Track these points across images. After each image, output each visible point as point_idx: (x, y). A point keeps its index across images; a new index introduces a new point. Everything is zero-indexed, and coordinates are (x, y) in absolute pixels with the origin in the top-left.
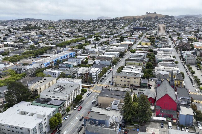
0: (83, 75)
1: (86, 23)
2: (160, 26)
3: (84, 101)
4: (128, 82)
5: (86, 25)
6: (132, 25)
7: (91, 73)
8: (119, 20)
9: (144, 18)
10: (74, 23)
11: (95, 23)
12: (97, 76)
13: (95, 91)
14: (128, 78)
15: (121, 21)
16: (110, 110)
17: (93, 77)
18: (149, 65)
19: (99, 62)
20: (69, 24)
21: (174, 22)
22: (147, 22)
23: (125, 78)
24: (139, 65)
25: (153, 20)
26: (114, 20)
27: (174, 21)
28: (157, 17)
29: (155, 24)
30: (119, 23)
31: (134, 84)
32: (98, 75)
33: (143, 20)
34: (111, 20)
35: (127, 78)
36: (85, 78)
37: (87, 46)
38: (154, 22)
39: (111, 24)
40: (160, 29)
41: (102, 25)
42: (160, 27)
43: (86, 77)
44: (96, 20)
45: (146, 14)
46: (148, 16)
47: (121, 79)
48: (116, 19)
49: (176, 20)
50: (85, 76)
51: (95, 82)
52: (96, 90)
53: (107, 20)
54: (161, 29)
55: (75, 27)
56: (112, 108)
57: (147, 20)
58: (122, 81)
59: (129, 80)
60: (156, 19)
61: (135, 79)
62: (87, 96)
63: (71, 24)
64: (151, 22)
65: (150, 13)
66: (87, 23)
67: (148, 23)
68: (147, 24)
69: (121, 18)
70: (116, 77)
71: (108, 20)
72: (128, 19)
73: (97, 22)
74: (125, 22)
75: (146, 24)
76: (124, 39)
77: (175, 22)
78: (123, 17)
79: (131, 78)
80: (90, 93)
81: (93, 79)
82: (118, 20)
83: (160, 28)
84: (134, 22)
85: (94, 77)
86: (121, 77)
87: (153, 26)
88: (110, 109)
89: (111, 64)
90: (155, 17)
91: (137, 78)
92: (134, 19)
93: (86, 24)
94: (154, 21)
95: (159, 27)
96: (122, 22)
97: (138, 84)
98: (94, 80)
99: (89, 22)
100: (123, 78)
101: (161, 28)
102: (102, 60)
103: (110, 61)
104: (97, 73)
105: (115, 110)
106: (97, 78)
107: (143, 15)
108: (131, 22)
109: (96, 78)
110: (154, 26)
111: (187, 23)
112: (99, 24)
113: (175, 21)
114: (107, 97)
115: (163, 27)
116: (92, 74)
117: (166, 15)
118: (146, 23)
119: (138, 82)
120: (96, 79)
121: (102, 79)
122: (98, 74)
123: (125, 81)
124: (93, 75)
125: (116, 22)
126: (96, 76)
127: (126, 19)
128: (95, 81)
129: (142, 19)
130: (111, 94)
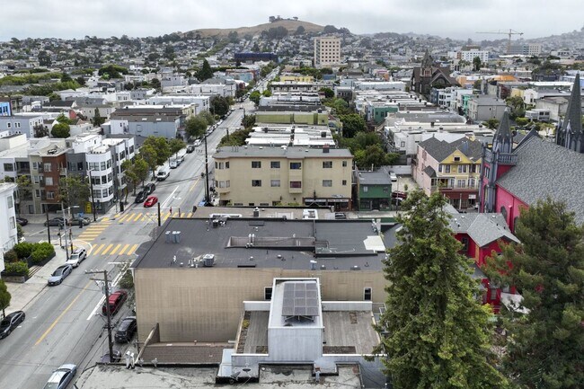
0: (33, 171)
1: (70, 47)
2: (324, 41)
3: (20, 317)
4: (296, 185)
5: (72, 53)
6: (227, 51)
7: (83, 155)
8: (185, 40)
9: (264, 33)
10: (26, 47)
11: (103, 48)
12: (116, 171)
13: (104, 248)
14: (294, 166)
15: (190, 41)
16: (255, 380)
17: (94, 174)
18: (354, 121)
19: (125, 130)
20: (5, 49)
21: (351, 43)
22: (275, 42)
23: (275, 165)
24: (312, 122)
25: (292, 38)
26: (167, 38)
27: (353, 41)
28: (301, 30)
29: (298, 48)
30: (185, 47)
31: (325, 193)
32: (123, 167)
33: (261, 38)
34: (159, 41)
35: (284, 164)
36: (43, 183)
37: (71, 90)
38: (294, 43)
39: (160, 51)
40: (325, 52)
41: (127, 54)
42: (325, 44)
43: (49, 181)
44: (107, 40)
45: (268, 21)
46: (277, 26)
47: (257, 174)
48: (175, 37)
49: (357, 38)
50: (47, 174)
51: (103, 204)
52: (116, 242)
53: (143, 39)
54: (328, 52)
55: (27, 58)
56: (274, 355)
57: (274, 37)
58: (257, 183)
59: (296, 175)
60: (301, 36)
61: (327, 165)
62: (51, 284)
63: (14, 51)
64: (287, 43)
65: (279, 19)
66: (75, 48)
67: (277, 46)
68: (276, 48)
69: (190, 35)
70: (227, 165)
71: (148, 40)
72: (214, 37)
73: (109, 45)
74: (204, 46)
75: (273, 47)
76: (215, 74)
77: (356, 43)
78: (197, 31)
79: (307, 162)
80: (74, 262)
81: (96, 187)
82: (182, 40)
83: (325, 48)
84: (232, 44)
85: (100, 174)
86: (256, 165)
87: (294, 53)
88: (253, 373)
89: (183, 133)
90: (296, 30)
91: (341, 162)
92: (233, 36)
93: (70, 50)
94: (295, 40)
95: (321, 44)
96: (196, 44)
97: (347, 193)
98: (97, 193)
99: (81, 45)
100: (266, 164)
101: (328, 48)
102: (137, 118)
103: (178, 121)
104: (115, 158)
105: (307, 366)
106: (116, 183)
107: (260, 26)
108: (225, 45)
109: (110, 184)
110: (298, 52)
111: (387, 46)
112: (117, 51)
113: (355, 40)
114: (208, 264)
115: (332, 45)
116: (90, 159)
117: (328, 27)
118: (272, 44)
119: (344, 183)
120: (115, 189)
121: (147, 188)
122: (120, 162)
123: (275, 184)
124: (95, 167)
125: (174, 45)
126: (110, 170)
127: (206, 36)
128: (103, 200)
129: (257, 37)
130: (234, 247)
